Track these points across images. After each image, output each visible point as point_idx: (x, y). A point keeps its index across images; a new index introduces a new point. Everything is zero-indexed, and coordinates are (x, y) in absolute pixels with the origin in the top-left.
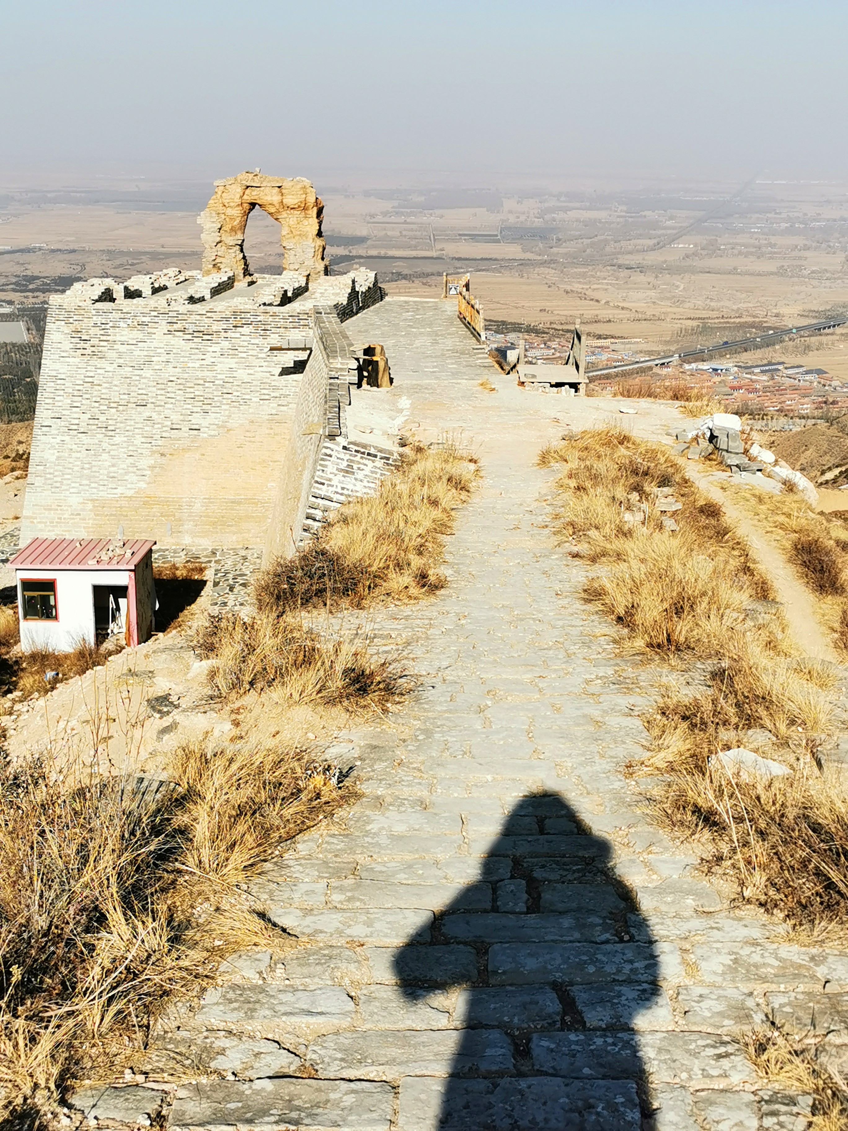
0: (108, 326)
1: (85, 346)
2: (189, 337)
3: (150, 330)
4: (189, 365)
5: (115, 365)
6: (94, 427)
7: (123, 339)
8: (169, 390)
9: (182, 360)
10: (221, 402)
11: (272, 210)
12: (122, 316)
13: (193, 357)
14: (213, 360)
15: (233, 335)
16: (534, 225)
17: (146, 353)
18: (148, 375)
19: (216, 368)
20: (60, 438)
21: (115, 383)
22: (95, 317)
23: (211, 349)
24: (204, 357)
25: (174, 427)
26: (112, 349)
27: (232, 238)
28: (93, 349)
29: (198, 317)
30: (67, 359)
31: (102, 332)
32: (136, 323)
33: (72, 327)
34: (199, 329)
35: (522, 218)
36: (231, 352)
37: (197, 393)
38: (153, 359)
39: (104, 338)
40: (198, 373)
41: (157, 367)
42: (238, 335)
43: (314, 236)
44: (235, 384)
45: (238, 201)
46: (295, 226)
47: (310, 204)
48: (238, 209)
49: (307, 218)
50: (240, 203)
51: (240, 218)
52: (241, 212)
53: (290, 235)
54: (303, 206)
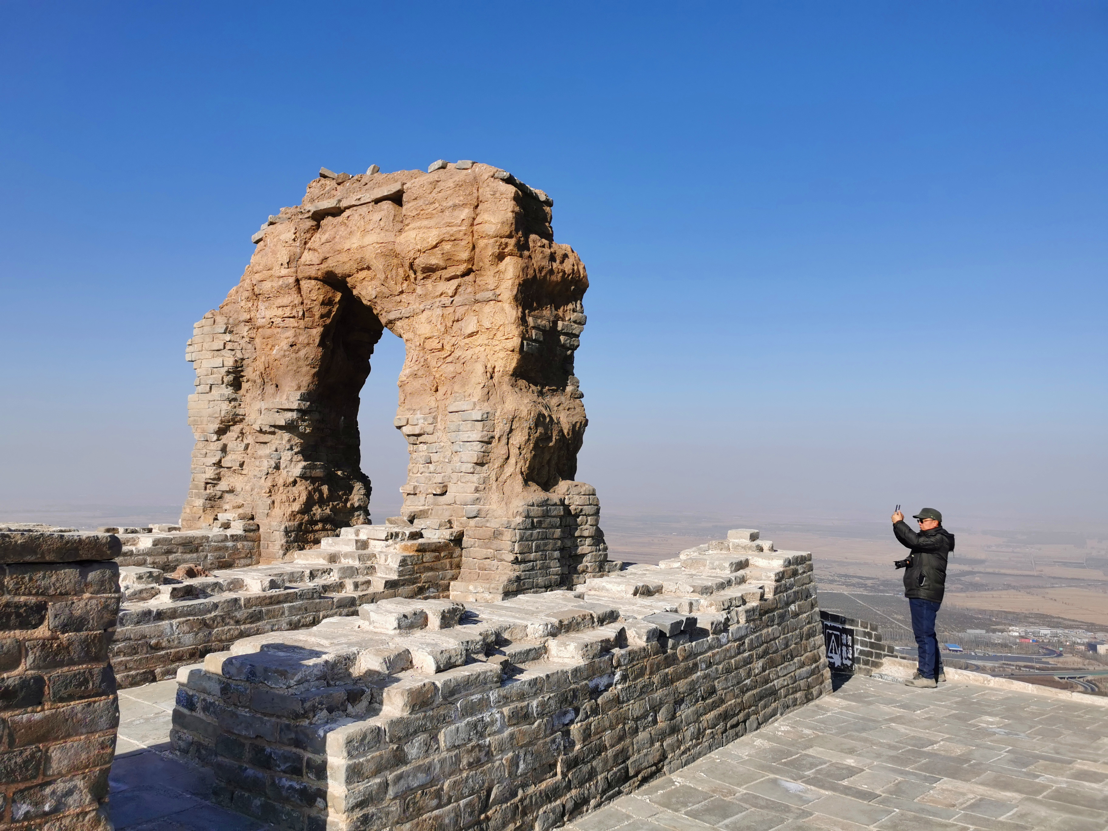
27: (264, 406)
43: (500, 378)
45: (284, 272)
46: (434, 344)
47: (485, 241)
48: (285, 300)
49: (476, 307)
50: (291, 280)
51: (290, 333)
52: (294, 313)
53: (421, 381)
54: (465, 255)
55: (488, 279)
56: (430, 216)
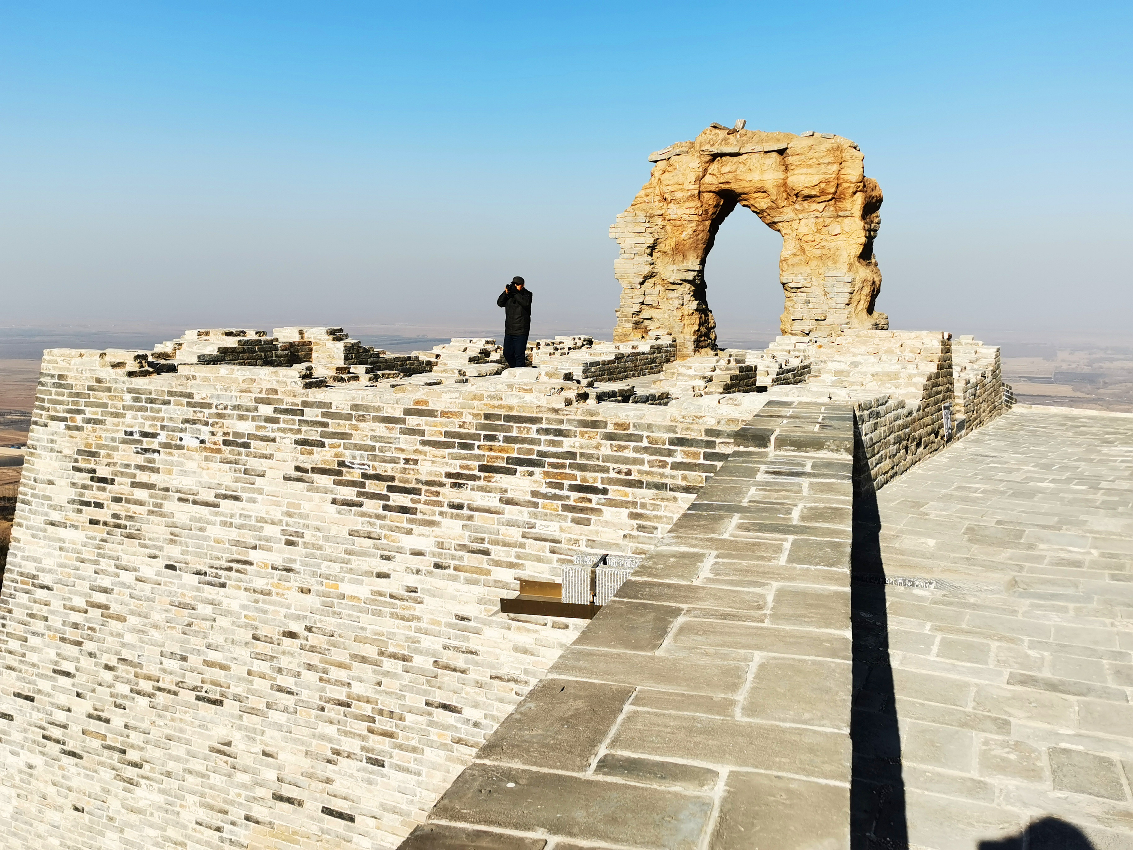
0: (154, 444)
1: (102, 497)
2: (349, 493)
3: (254, 463)
4: (346, 588)
5: (161, 563)
6: (96, 744)
7: (187, 483)
8: (284, 662)
9: (325, 567)
10: (424, 733)
11: (763, 203)
12: (189, 413)
13: (356, 562)
14: (412, 581)
15: (480, 499)
16: (1083, 371)
17: (234, 534)
18: (235, 606)
19: (418, 610)
20: (25, 756)
21: (157, 617)
22: (129, 414)
23: (408, 542)
24: (385, 567)
25: (287, 791)
26: (157, 511)
27: (675, 267)
28: (116, 508)
29: (381, 429)
30: (61, 532)
31: (140, 460)
32: (219, 438)
33: (80, 440)
34: (383, 468)
35: (1074, 366)
36: (470, 560)
37: (357, 688)
38: (253, 555)
39: (143, 477)
40: (366, 619)
41: (259, 583)
42: (492, 501)
43: (854, 259)
44: (471, 676)
45: (691, 187)
46: (810, 238)
47: (849, 184)
48: (692, 204)
49: (839, 219)
50: (696, 192)
51: (694, 224)
52: (697, 212)
53: (798, 258)
54: (833, 190)
55: (847, 204)
56: (810, 166)
